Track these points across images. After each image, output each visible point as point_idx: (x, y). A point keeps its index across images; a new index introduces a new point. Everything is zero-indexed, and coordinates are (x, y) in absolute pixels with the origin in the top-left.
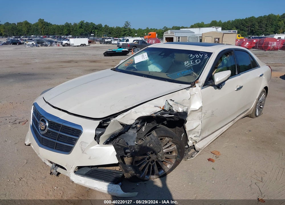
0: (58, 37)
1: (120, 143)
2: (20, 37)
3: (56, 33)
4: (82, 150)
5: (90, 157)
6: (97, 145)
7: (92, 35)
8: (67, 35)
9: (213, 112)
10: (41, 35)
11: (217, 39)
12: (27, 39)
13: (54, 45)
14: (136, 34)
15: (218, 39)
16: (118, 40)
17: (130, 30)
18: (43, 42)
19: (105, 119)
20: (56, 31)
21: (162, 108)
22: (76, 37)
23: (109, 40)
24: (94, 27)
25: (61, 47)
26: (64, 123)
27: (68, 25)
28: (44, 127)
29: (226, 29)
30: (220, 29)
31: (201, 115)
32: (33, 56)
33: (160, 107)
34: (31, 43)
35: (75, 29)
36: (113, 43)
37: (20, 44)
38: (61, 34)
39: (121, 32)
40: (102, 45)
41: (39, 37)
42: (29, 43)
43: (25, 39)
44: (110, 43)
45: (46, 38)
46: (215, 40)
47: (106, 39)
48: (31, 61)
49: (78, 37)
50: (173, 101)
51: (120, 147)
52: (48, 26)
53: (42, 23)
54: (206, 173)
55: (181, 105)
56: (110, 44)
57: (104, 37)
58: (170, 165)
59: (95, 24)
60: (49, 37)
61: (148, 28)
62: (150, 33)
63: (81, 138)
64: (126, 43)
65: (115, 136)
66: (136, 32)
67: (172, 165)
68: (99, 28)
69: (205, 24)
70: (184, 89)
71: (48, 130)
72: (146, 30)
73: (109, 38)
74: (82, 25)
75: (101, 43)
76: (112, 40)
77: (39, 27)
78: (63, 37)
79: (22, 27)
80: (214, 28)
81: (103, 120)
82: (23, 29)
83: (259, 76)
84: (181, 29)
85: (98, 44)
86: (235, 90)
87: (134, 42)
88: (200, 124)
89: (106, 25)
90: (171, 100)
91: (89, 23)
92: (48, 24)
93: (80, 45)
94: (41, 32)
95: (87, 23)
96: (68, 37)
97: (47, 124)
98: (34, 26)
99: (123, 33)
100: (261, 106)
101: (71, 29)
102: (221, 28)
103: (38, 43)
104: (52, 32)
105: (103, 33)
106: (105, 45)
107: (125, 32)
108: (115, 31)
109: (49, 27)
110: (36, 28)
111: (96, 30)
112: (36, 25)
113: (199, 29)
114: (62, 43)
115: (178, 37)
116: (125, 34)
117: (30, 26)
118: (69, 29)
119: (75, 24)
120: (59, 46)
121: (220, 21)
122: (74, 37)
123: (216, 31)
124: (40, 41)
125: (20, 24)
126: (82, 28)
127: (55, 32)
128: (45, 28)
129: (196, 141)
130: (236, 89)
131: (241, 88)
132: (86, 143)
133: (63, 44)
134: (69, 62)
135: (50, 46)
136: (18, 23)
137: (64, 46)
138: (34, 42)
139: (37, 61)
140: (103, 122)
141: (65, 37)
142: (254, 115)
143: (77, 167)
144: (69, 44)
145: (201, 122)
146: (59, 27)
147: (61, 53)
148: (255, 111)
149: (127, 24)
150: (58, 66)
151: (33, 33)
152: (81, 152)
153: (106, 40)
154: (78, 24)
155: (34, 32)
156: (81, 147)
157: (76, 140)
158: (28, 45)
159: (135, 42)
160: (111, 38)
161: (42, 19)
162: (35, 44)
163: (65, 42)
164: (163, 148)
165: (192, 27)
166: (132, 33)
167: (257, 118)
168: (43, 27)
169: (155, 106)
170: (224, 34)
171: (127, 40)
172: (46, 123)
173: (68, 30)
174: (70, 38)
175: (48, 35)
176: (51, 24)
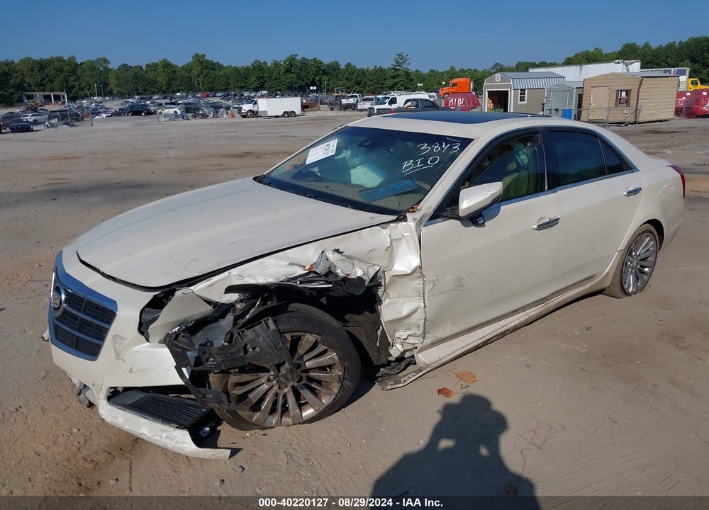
0: (235, 95)
1: (180, 342)
2: (151, 98)
3: (231, 86)
4: (116, 353)
5: (131, 369)
6: (144, 345)
7: (311, 88)
8: (257, 90)
9: (459, 279)
10: (199, 90)
11: (624, 94)
12: (163, 101)
13: (222, 114)
14: (419, 85)
15: (628, 92)
16: (372, 100)
17: (407, 74)
18: (199, 109)
19: (167, 289)
20: (232, 82)
21: (307, 268)
22: (277, 95)
23: (352, 101)
24: (320, 69)
25: (239, 119)
26: (89, 294)
27: (258, 67)
28: (58, 302)
29: (664, 64)
30: (635, 67)
31: (421, 286)
32: (169, 142)
33: (304, 267)
34: (171, 111)
35: (274, 74)
36: (359, 107)
37: (149, 113)
38: (242, 88)
39: (385, 80)
40: (335, 113)
41: (194, 97)
42: (166, 111)
43: (160, 101)
44: (353, 107)
45: (207, 100)
46: (617, 96)
47: (344, 97)
48: (160, 154)
49: (282, 96)
50: (341, 253)
51: (179, 350)
52: (213, 69)
53: (202, 63)
54: (416, 420)
55: (361, 261)
56: (354, 109)
57: (338, 92)
58: (328, 397)
59: (321, 63)
60: (214, 96)
61: (452, 68)
62: (455, 80)
63: (115, 328)
64: (389, 107)
65: (187, 327)
66: (421, 78)
67: (333, 397)
68: (331, 71)
69: (604, 53)
70: (377, 225)
71: (65, 309)
72: (447, 73)
73: (352, 96)
74: (291, 65)
75: (332, 109)
76: (357, 101)
77: (195, 72)
78: (246, 94)
79: (156, 73)
80: (619, 63)
81: (164, 290)
82: (158, 79)
83: (626, 193)
84: (531, 71)
85: (324, 112)
86: (534, 229)
87: (406, 106)
88: (418, 308)
89: (349, 65)
90: (337, 251)
91: (307, 60)
92: (213, 66)
93: (281, 114)
94: (199, 84)
95: (304, 61)
96: (259, 94)
97: (63, 297)
98: (183, 72)
99: (389, 82)
100: (646, 269)
101: (266, 75)
102: (639, 63)
103: (187, 111)
104: (224, 83)
105: (341, 83)
106: (342, 113)
107: (396, 80)
108: (372, 78)
109: (216, 72)
110: (187, 74)
111: (324, 77)
112: (188, 68)
113: (578, 67)
114: (240, 109)
115: (521, 90)
116: (396, 84)
117: (175, 72)
118: (261, 75)
119: (276, 65)
120: (233, 116)
121: (647, 45)
122: (273, 94)
123: (625, 71)
124: (192, 106)
125: (152, 67)
126: (290, 72)
127: (228, 85)
128: (206, 76)
129: (417, 345)
130: (535, 227)
131: (553, 223)
132: (122, 337)
133: (243, 111)
134: (242, 156)
135: (213, 117)
136: (147, 65)
137: (244, 117)
138: (179, 109)
139: (172, 153)
140: (163, 295)
141: (252, 95)
142: (617, 289)
143: (112, 388)
144: (257, 112)
145: (424, 302)
146: (239, 72)
147: (233, 134)
148: (619, 280)
149: (401, 59)
150: (214, 165)
151: (180, 88)
152: (114, 356)
153: (344, 101)
154: (282, 63)
155: (181, 86)
156: (115, 347)
157: (106, 331)
158: (166, 116)
159: (410, 103)
160: (356, 96)
161: (200, 54)
162: (179, 112)
163: (246, 107)
164: (306, 358)
165: (569, 62)
166: (412, 83)
167: (626, 298)
168: (203, 73)
169: (291, 264)
170: (642, 80)
171: (393, 101)
172: (61, 294)
173: (259, 78)
174: (263, 96)
175: (213, 90)
176: (222, 66)
